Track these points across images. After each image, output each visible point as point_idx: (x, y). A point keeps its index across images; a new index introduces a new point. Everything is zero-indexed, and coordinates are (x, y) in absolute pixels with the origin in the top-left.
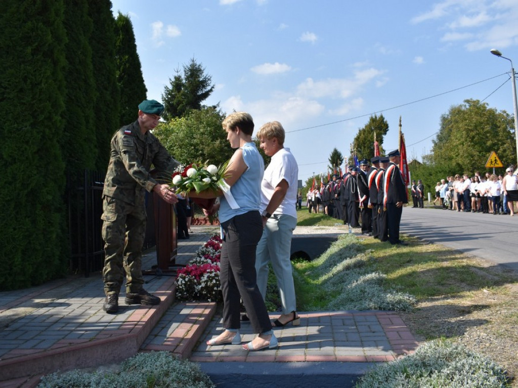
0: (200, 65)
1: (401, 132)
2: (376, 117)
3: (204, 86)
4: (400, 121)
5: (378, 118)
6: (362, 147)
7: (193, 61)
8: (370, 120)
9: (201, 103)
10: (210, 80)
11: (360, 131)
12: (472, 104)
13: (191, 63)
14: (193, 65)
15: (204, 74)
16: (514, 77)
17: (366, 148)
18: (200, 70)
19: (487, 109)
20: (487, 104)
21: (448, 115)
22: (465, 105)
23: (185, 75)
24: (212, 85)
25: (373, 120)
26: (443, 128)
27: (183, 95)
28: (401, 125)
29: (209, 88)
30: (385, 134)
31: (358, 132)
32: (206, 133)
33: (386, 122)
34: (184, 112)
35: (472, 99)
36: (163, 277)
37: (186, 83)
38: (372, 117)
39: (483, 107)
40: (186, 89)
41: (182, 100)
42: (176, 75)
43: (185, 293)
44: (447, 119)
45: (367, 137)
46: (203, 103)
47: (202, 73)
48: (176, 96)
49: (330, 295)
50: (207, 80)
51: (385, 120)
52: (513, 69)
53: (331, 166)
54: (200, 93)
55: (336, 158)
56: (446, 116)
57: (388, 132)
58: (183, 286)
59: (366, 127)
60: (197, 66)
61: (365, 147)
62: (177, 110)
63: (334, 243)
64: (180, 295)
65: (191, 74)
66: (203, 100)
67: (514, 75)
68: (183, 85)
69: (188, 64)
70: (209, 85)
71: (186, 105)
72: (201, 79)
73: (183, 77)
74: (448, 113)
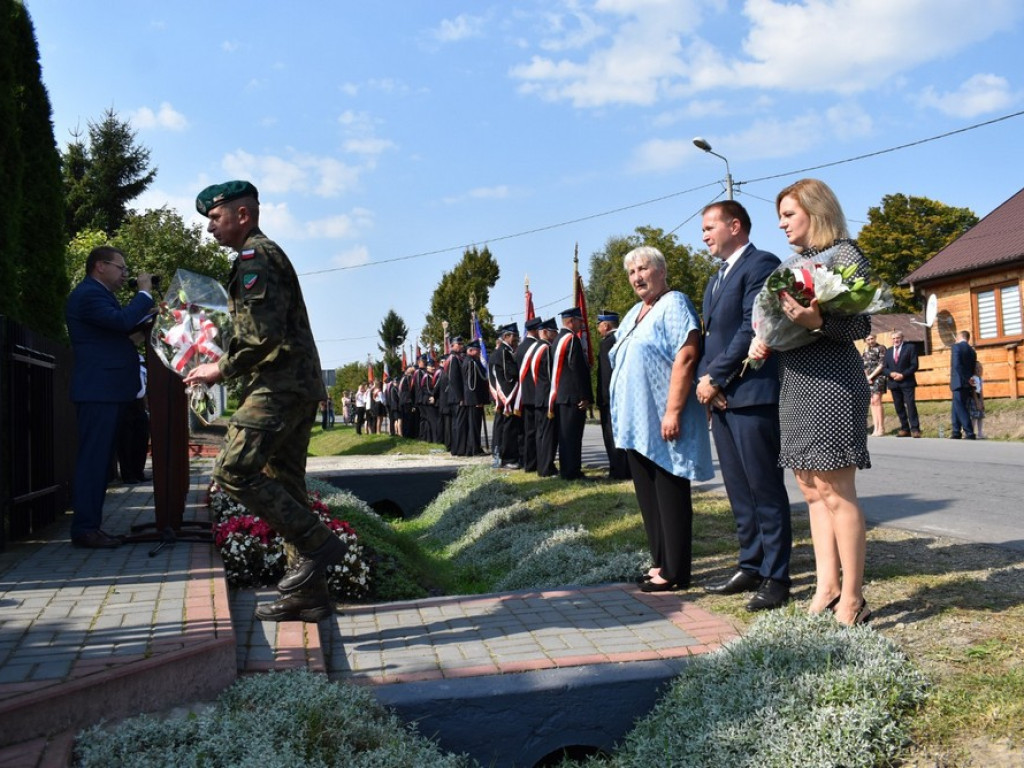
0: (124, 126)
1: (577, 273)
2: (476, 252)
3: (133, 171)
4: (576, 252)
5: (479, 254)
6: (450, 309)
7: (111, 115)
8: (465, 257)
9: (126, 204)
10: (147, 158)
11: (445, 277)
12: (650, 236)
13: (106, 119)
14: (110, 124)
15: (135, 144)
16: (732, 190)
17: (457, 311)
18: (126, 136)
19: (676, 245)
20: (676, 237)
21: (604, 255)
22: (638, 238)
23: (93, 144)
24: (150, 169)
25: (470, 257)
26: (596, 278)
27: (87, 185)
28: (576, 261)
29: (143, 174)
30: (493, 284)
31: (442, 278)
32: (158, 265)
33: (495, 261)
34: (90, 222)
35: (649, 227)
36: (178, 543)
37: (93, 160)
38: (468, 252)
39: (668, 241)
40: (94, 173)
41: (84, 195)
42: (74, 141)
43: (246, 571)
44: (603, 262)
45: (460, 289)
46: (129, 205)
47: (131, 141)
48: (74, 187)
49: (488, 571)
50: (141, 156)
51: (492, 259)
52: (730, 176)
53: (383, 345)
54: (124, 183)
55: (393, 331)
56: (601, 257)
57: (497, 282)
58: (242, 556)
59: (456, 269)
60: (119, 127)
61: (454, 309)
62: (73, 216)
63: (451, 482)
64: (236, 574)
65: (105, 143)
66: (130, 198)
67: (731, 185)
68: (88, 164)
69: (100, 120)
70: (144, 169)
71: (94, 206)
72: (128, 155)
73: (88, 146)
74: (603, 251)
